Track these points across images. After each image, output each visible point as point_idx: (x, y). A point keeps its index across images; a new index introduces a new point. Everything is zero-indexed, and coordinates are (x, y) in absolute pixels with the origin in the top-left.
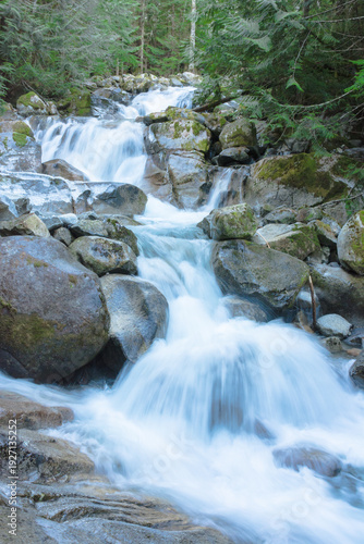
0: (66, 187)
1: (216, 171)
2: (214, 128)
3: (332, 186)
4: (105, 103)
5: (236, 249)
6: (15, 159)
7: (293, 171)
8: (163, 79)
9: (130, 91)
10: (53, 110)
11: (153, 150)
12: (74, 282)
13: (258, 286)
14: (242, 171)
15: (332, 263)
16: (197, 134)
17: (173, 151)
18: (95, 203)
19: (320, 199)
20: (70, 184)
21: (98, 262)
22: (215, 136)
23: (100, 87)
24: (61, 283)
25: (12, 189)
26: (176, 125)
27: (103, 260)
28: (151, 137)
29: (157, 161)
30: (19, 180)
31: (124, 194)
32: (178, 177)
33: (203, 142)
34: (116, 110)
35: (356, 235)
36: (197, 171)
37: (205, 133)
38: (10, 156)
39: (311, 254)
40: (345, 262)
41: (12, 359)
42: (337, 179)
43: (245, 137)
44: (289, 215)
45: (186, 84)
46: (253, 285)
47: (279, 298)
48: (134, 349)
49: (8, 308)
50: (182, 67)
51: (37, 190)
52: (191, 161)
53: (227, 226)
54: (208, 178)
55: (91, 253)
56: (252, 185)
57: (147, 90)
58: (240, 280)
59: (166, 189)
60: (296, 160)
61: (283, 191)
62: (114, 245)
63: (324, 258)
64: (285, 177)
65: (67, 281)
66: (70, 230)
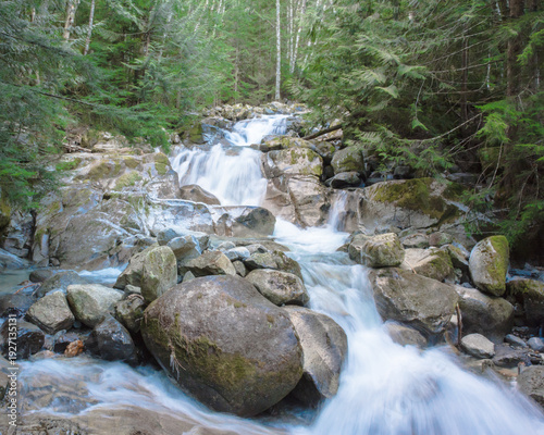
0: (206, 211)
1: (333, 193)
2: (325, 155)
3: (445, 209)
4: (213, 130)
5: (391, 276)
6: (157, 185)
7: (408, 195)
8: (257, 109)
9: (231, 119)
10: (177, 140)
11: (273, 175)
12: (272, 322)
13: (416, 313)
14: (358, 193)
15: (465, 284)
16: (311, 160)
17: (292, 175)
18: (234, 225)
19: (435, 221)
20: (210, 207)
21: (275, 295)
22: (327, 162)
23: (205, 116)
24: (260, 323)
25: (163, 214)
26: (293, 152)
27: (279, 292)
28: (270, 163)
29: (278, 185)
30: (168, 207)
31: (258, 216)
32: (299, 199)
33: (318, 166)
34: (223, 136)
35: (491, 260)
36: (316, 193)
37: (318, 159)
38: (154, 183)
39: (447, 277)
40: (483, 285)
41: (218, 396)
42: (450, 202)
43: (356, 164)
44: (424, 240)
45: (276, 112)
46: (412, 312)
47: (437, 323)
48: (326, 383)
49: (214, 348)
50: (270, 98)
51: (183, 215)
52: (309, 184)
53: (381, 256)
54: (326, 200)
55: (268, 286)
56: (369, 207)
57: (245, 118)
58: (400, 307)
59: (289, 210)
60: (409, 185)
61: (400, 213)
62: (288, 278)
63: (456, 279)
64: (402, 200)
65: (266, 321)
66: (245, 263)
